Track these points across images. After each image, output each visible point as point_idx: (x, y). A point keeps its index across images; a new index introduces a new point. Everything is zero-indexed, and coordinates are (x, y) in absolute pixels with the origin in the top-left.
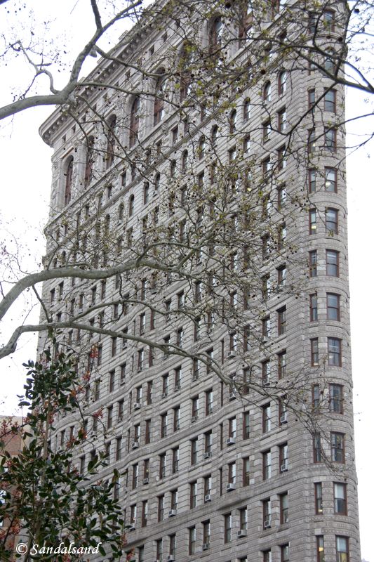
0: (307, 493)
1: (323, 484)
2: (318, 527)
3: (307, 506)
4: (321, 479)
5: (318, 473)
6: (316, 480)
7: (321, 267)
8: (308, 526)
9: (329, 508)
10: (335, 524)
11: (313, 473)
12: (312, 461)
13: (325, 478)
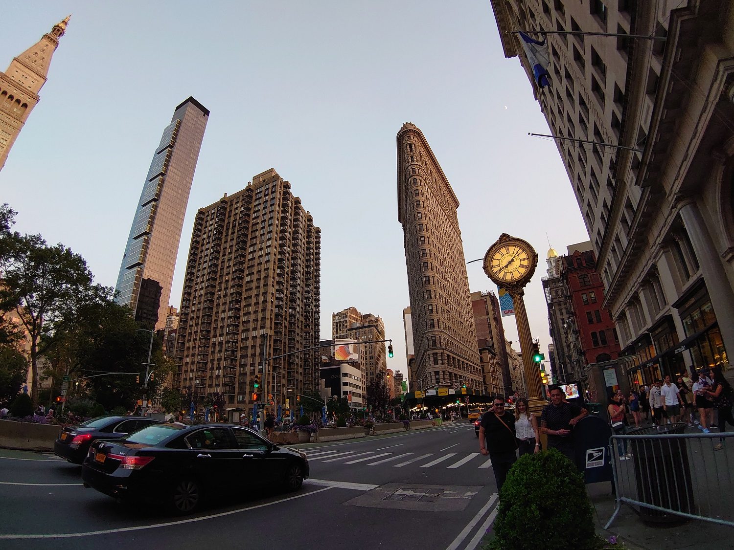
4: (425, 305)
9: (427, 313)
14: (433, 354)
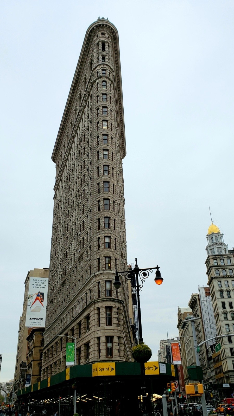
0: (95, 243)
1: (100, 238)
2: (98, 255)
3: (95, 248)
4: (100, 236)
5: (98, 234)
6: (98, 237)
7: (101, 156)
8: (95, 255)
9: (102, 247)
10: (105, 253)
11: (97, 234)
12: (97, 230)
13: (101, 235)
14: (107, 308)
